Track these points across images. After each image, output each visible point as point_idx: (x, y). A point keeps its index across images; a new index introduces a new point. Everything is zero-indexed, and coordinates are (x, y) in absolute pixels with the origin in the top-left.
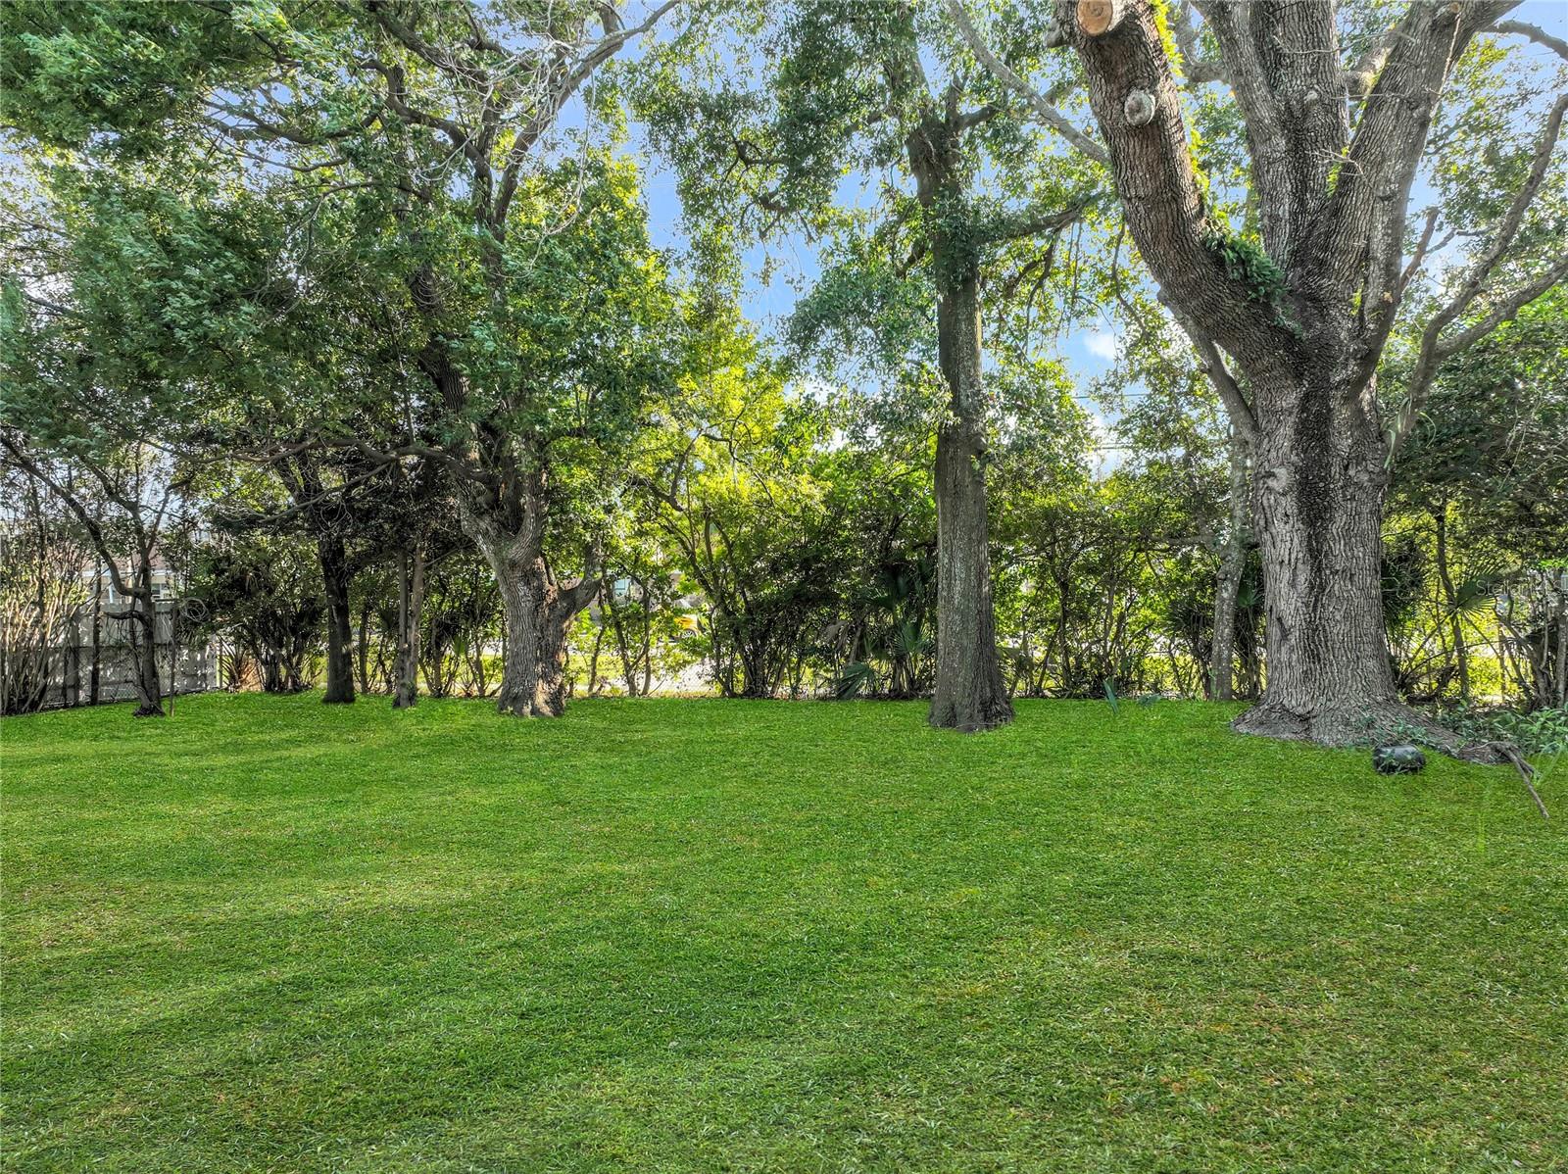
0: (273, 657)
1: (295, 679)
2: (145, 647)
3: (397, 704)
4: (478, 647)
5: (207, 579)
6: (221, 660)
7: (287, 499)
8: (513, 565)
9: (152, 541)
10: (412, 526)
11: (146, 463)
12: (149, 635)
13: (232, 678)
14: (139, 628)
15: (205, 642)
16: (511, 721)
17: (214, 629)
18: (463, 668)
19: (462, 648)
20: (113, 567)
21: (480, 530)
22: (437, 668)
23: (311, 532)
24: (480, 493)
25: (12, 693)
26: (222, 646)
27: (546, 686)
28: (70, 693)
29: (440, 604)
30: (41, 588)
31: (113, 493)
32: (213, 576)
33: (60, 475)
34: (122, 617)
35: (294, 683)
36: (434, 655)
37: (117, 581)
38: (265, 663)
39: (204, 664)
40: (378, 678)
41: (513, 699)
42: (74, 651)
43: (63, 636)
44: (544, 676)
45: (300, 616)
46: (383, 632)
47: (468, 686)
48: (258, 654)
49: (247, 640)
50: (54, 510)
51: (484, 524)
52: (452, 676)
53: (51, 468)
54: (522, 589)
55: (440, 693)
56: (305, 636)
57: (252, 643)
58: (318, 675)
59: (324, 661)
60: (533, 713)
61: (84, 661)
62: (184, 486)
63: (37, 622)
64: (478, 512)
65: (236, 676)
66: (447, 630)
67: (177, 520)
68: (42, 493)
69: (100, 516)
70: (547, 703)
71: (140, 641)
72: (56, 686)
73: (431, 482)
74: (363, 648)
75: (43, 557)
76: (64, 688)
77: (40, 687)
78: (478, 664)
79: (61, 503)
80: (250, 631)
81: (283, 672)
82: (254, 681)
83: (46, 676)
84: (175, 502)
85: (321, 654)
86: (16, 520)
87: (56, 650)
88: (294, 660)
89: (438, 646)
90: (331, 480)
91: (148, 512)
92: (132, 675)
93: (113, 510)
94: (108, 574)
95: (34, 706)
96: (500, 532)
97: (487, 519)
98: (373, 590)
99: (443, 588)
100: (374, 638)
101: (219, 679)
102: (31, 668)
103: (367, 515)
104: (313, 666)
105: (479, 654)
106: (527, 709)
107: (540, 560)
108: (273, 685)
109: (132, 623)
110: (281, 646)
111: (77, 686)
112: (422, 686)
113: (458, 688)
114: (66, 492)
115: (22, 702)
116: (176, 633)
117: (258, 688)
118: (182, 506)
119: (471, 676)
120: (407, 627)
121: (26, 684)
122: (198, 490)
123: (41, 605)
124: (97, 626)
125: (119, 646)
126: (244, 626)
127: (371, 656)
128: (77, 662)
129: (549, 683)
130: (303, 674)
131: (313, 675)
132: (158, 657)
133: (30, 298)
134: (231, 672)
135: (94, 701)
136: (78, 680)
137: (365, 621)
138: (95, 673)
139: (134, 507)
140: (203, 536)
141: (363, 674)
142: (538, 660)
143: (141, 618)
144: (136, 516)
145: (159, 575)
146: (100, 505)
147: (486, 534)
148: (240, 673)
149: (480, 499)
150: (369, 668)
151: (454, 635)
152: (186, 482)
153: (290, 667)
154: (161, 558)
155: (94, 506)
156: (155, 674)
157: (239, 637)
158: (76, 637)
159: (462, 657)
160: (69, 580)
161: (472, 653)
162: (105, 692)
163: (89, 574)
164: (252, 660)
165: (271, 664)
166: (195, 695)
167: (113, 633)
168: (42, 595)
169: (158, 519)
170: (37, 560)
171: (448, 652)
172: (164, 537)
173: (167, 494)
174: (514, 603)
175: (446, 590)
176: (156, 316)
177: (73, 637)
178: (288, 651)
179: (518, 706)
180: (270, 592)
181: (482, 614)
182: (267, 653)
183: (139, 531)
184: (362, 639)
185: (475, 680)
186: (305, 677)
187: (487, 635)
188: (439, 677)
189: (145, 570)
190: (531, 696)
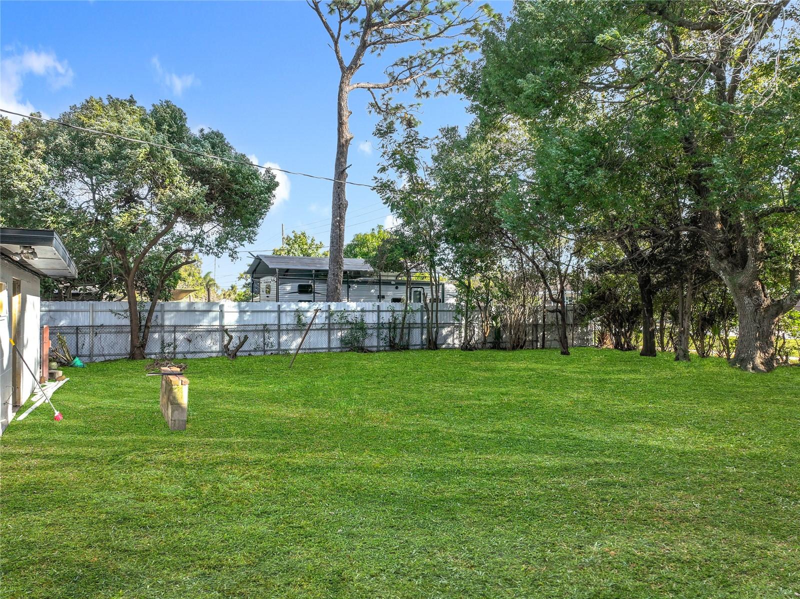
0: (618, 332)
1: (628, 343)
2: (562, 326)
3: (677, 359)
4: (726, 332)
5: (588, 295)
6: (595, 333)
7: (624, 257)
8: (741, 287)
9: (565, 278)
10: (685, 266)
11: (563, 244)
12: (563, 320)
13: (600, 341)
14: (560, 316)
15: (587, 324)
16: (739, 372)
17: (591, 318)
18: (717, 343)
19: (716, 332)
20: (550, 290)
21: (722, 269)
22: (702, 342)
23: (634, 272)
24: (721, 248)
25: (514, 342)
26: (595, 326)
27: (762, 355)
28: (535, 344)
29: (704, 308)
30: (524, 299)
31: (549, 258)
32: (591, 294)
33: (530, 253)
34: (552, 312)
35: (628, 345)
36: (700, 334)
37: (551, 296)
38: (614, 335)
39: (588, 333)
40: (670, 346)
41: (742, 361)
42: (535, 326)
43: (531, 320)
44: (761, 349)
45: (631, 313)
46: (673, 321)
47: (720, 352)
48: (611, 331)
49: (606, 324)
50: (528, 267)
51: (724, 264)
52: (711, 346)
53: (527, 249)
54: (747, 300)
55: (703, 355)
56: (633, 323)
57: (609, 325)
58: (638, 341)
59: (641, 335)
60: (753, 369)
61: (539, 330)
62: (578, 253)
63: (522, 313)
64: (720, 258)
65: (601, 341)
66: (707, 322)
67: (576, 269)
68: (524, 259)
69: (545, 268)
70: (762, 363)
71: (560, 323)
72: (530, 341)
73: (696, 243)
74: (662, 329)
75: (525, 286)
76: (532, 341)
77: (523, 340)
78: (726, 341)
79: (531, 264)
80: (607, 320)
81: (623, 340)
82: (609, 343)
83: (526, 335)
84: (575, 260)
85: (640, 332)
86: (515, 271)
87: (529, 325)
88: (628, 334)
89: (703, 330)
90: (644, 246)
91: (564, 266)
92: (557, 338)
93: (550, 265)
94: (548, 293)
95: (522, 348)
96: (733, 269)
97: (726, 262)
98: (667, 300)
99: (705, 298)
100: (668, 325)
101: (594, 342)
102: (521, 332)
103: (662, 262)
104: (637, 337)
105: (727, 336)
106: (750, 366)
107: (758, 283)
108: (618, 346)
109: (557, 314)
110: (622, 328)
111: (537, 341)
112: (692, 350)
113: (714, 353)
114: (532, 259)
115: (517, 346)
116: (575, 319)
117: (611, 347)
118: (578, 262)
119: (722, 348)
120: (683, 319)
121: (519, 338)
122: (584, 255)
123: (524, 306)
124: (544, 316)
125: (552, 325)
126: (605, 317)
127: (666, 334)
128: (537, 331)
129: (764, 353)
130: (632, 342)
131: (637, 342)
132: (568, 330)
133: (520, 180)
134: (599, 338)
135: (543, 347)
136: (537, 338)
137: (663, 315)
138: (544, 335)
139: (558, 264)
140: (587, 275)
141: (662, 343)
142: (757, 339)
143: (560, 312)
144: (558, 267)
145: (568, 293)
146: (545, 264)
147: (724, 270)
148: (603, 339)
149: (721, 252)
150: (665, 341)
151: (712, 324)
152: (579, 251)
153: (625, 337)
154: (569, 286)
155: (543, 264)
156: (566, 337)
157: (603, 322)
158: (536, 320)
159: (717, 337)
160: (533, 296)
161: (723, 334)
162: (547, 344)
163: (541, 293)
164: (609, 333)
165: (617, 336)
166: (583, 348)
167: (550, 318)
168: (524, 302)
169: (567, 268)
170: (522, 287)
171: (708, 334)
172: (571, 276)
173: (571, 257)
174: (743, 307)
175: (707, 301)
176: (563, 180)
177: (535, 320)
178: (625, 330)
179: (744, 364)
180: (617, 301)
181: (728, 314)
182: (615, 330)
183: (560, 273)
184: (662, 325)
185: (724, 350)
186: (633, 342)
187: (732, 325)
188: (703, 347)
189: (562, 291)
190: (752, 359)
